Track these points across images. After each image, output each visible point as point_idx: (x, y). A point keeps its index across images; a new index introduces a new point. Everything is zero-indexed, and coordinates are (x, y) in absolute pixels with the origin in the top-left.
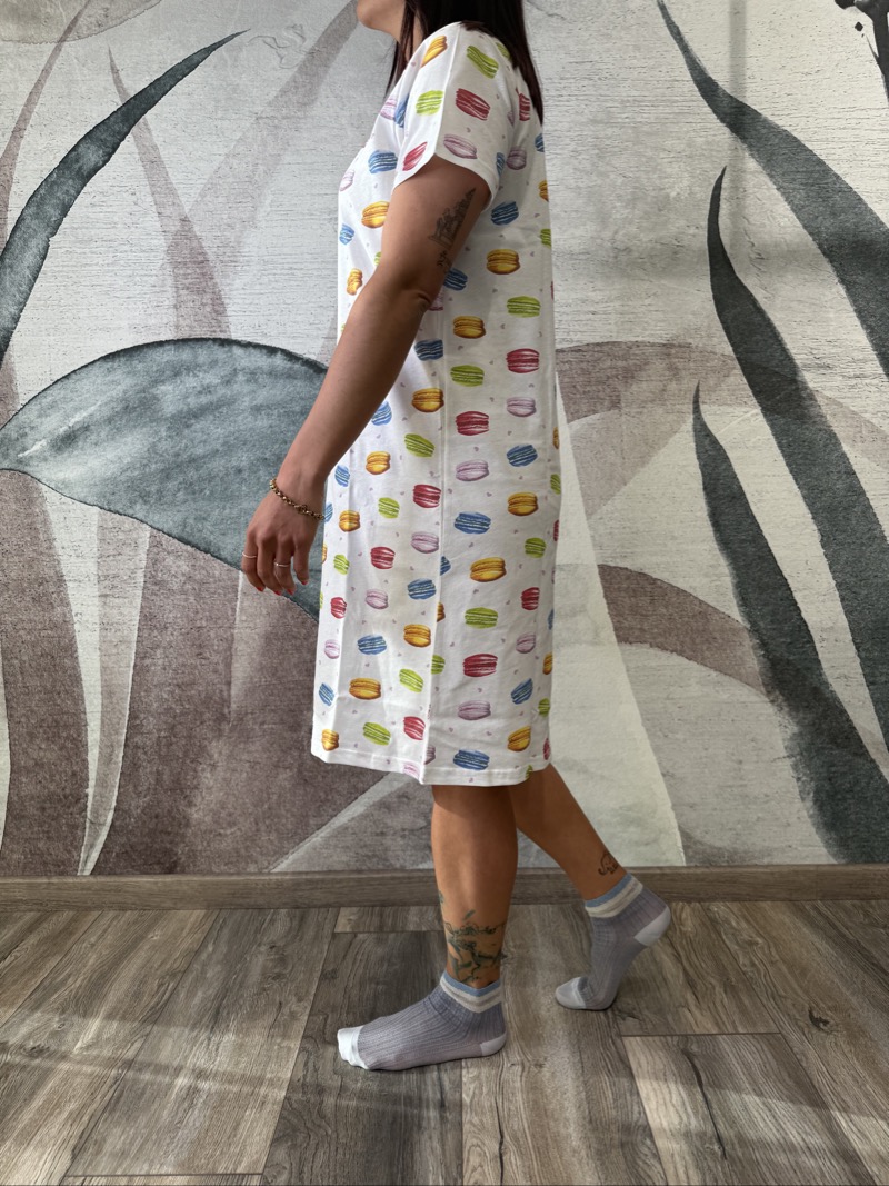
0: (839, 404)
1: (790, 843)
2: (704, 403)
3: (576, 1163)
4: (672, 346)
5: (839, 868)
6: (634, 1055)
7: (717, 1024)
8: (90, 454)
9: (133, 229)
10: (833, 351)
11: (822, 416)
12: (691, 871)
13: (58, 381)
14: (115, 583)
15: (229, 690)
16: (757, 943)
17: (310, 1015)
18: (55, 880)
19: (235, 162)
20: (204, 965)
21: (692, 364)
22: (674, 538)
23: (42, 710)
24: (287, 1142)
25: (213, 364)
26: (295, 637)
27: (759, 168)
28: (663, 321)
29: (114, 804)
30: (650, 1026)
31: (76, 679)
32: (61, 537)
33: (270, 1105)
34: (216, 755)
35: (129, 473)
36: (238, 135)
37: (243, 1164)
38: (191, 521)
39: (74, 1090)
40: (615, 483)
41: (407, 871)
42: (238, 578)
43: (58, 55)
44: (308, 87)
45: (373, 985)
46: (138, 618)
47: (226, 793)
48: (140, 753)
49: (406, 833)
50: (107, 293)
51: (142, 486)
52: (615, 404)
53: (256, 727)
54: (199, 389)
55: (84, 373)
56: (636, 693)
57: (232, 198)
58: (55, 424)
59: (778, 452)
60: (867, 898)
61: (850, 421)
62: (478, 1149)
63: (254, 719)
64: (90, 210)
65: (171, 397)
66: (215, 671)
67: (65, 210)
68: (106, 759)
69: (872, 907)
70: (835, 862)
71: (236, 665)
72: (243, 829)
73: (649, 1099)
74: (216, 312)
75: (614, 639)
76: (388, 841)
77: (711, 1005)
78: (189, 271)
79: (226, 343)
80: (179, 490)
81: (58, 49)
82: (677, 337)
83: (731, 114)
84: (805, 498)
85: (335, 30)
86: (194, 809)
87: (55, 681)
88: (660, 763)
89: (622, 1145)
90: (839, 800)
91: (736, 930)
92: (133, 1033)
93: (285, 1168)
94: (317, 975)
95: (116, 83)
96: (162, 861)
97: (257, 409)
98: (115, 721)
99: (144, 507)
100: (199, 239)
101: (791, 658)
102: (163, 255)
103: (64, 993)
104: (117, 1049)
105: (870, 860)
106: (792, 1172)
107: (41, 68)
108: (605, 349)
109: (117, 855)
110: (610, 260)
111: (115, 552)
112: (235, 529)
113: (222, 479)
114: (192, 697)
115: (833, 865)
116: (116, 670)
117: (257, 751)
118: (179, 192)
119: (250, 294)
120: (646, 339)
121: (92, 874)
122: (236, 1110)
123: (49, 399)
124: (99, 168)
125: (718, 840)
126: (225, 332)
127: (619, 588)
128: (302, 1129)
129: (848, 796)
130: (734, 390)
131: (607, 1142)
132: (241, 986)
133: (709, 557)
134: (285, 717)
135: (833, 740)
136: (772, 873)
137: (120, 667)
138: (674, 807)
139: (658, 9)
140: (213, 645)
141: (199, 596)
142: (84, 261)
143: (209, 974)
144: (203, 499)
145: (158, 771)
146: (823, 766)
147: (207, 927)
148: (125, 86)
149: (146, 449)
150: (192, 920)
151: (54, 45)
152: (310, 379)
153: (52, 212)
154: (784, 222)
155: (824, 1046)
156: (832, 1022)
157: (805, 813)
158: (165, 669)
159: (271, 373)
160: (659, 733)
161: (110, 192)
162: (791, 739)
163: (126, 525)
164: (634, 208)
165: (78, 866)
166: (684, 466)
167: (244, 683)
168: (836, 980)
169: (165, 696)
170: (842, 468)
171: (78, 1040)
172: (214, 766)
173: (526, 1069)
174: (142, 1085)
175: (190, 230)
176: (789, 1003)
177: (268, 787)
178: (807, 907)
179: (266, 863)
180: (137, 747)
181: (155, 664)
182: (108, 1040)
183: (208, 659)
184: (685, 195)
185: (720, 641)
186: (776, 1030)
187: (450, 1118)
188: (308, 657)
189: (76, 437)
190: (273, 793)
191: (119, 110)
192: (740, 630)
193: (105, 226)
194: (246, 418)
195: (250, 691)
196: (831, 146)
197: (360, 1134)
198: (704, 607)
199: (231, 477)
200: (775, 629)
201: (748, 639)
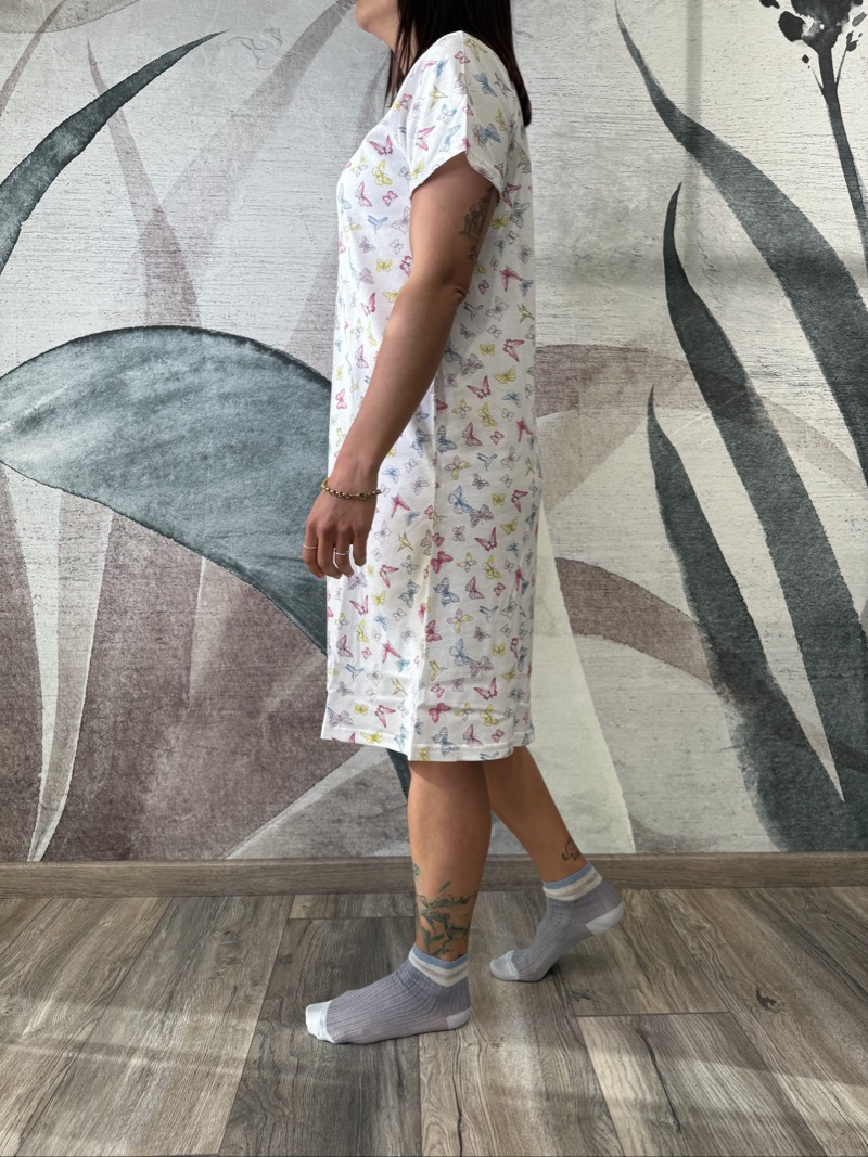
0: (785, 410)
1: (735, 832)
2: (657, 406)
3: (534, 1139)
4: (629, 350)
5: (782, 856)
6: (589, 1034)
7: (668, 1004)
8: (55, 437)
9: (105, 217)
10: (780, 360)
11: (769, 421)
12: (641, 859)
13: (25, 363)
14: (75, 566)
15: (188, 675)
16: (704, 928)
17: (265, 998)
18: (3, 867)
19: (210, 157)
20: (157, 951)
21: (647, 369)
22: (628, 534)
24: (243, 1122)
25: (182, 352)
26: (256, 624)
27: (713, 186)
28: (621, 326)
29: (68, 789)
30: (603, 1007)
31: (33, 662)
32: (23, 519)
33: (225, 1086)
34: (173, 741)
35: (93, 457)
36: (213, 131)
37: (199, 1145)
38: (155, 506)
39: (23, 1074)
40: (572, 479)
41: (362, 858)
42: (200, 564)
43: (36, 45)
44: (284, 88)
45: (329, 970)
46: (98, 601)
47: (183, 780)
48: (96, 737)
49: (363, 820)
50: (77, 278)
51: (106, 470)
52: (574, 404)
53: (215, 713)
54: (167, 376)
55: (51, 357)
56: (590, 683)
57: (206, 191)
58: (21, 406)
59: (726, 454)
60: (808, 886)
61: (795, 427)
62: (437, 1127)
63: (212, 704)
64: (63, 196)
65: (139, 382)
66: (175, 656)
67: (37, 199)
68: (61, 743)
69: (812, 893)
70: (778, 851)
71: (196, 650)
72: (199, 815)
73: (605, 1076)
74: (187, 301)
75: (569, 630)
76: (344, 828)
77: (662, 986)
78: (161, 261)
79: (196, 331)
80: (144, 475)
81: (36, 39)
82: (634, 341)
83: (687, 134)
84: (751, 498)
85: (312, 36)
86: (149, 795)
87: (11, 663)
88: (611, 752)
89: (580, 1120)
90: (782, 790)
91: (684, 915)
92: (84, 1017)
93: (241, 1149)
94: (272, 959)
95: (93, 73)
96: (115, 847)
97: (225, 397)
98: (71, 705)
99: (108, 491)
100: (172, 230)
101: (738, 651)
102: (135, 244)
103: (11, 978)
104: (68, 1033)
105: (811, 847)
106: (745, 1144)
107: (19, 56)
108: (565, 351)
109: (69, 841)
110: (572, 266)
111: (77, 535)
112: (199, 515)
113: (187, 465)
114: (150, 681)
115: (775, 853)
116: (73, 653)
117: (214, 737)
118: (153, 183)
119: (222, 285)
120: (605, 343)
121: (42, 860)
122: (192, 1091)
123: (15, 381)
124: (75, 156)
125: (666, 827)
126: (195, 321)
127: (575, 581)
128: (258, 1110)
129: (791, 786)
130: (687, 394)
131: (565, 1118)
132: (195, 971)
133: (661, 553)
134: (244, 703)
135: (777, 732)
136: (718, 861)
137: (78, 650)
138: (625, 795)
139: (620, 32)
140: (173, 630)
141: (160, 581)
142: (55, 246)
143: (162, 960)
144: (168, 484)
145: (113, 756)
146: (766, 757)
147: (159, 914)
148: (103, 78)
149: (111, 433)
150: (145, 906)
151: (33, 35)
152: (279, 370)
153: (25, 197)
154: (735, 237)
155: (773, 1025)
156: (779, 1001)
157: (749, 803)
158: (123, 653)
159: (239, 363)
160: (611, 723)
161: (84, 180)
162: (737, 730)
163: (89, 509)
164: (594, 218)
165: (28, 852)
166: (639, 465)
167: (203, 669)
168: (781, 962)
169: (123, 680)
170: (787, 471)
171: (26, 1025)
172: (170, 752)
173: (483, 1049)
174: (94, 1068)
175: (162, 221)
176: (737, 984)
177: (225, 774)
178: (751, 894)
179: (221, 851)
180: (93, 731)
181: (113, 649)
182: (58, 1024)
183: (168, 644)
184: (643, 207)
185: (670, 634)
186: (725, 1010)
187: (408, 1097)
188: (269, 643)
189: (41, 419)
190: (230, 780)
191: (95, 101)
192: (689, 624)
193: (78, 213)
194: (214, 405)
195: (209, 677)
196: (779, 167)
197: (317, 1114)
198: (656, 601)
199: (197, 463)
200: (722, 624)
201: (697, 633)
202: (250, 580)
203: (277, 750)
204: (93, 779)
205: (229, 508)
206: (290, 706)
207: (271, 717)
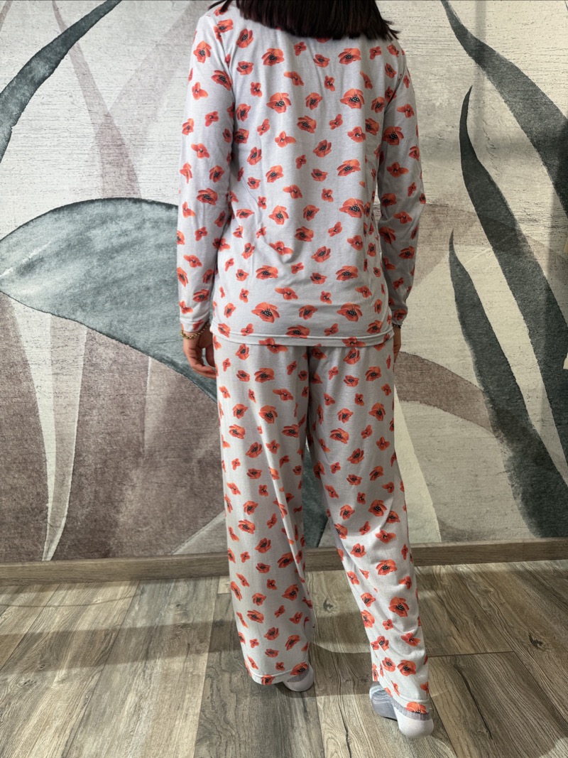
0: (542, 245)
1: (506, 526)
2: (456, 244)
4: (436, 206)
5: (537, 541)
7: (473, 647)
8: (45, 278)
9: (71, 121)
10: (539, 210)
11: (531, 253)
12: (446, 545)
13: (20, 227)
14: (64, 365)
15: (143, 436)
16: (490, 592)
17: (209, 652)
18: (27, 565)
19: (142, 75)
20: (134, 620)
21: (448, 218)
22: (436, 333)
23: (15, 452)
24: (206, 742)
25: (129, 215)
26: (187, 401)
27: (494, 88)
28: (430, 189)
29: (66, 513)
30: (431, 650)
31: (38, 431)
32: (25, 335)
33: (191, 716)
34: (135, 479)
35: (71, 291)
36: (144, 57)
38: (115, 323)
39: (57, 711)
42: (148, 361)
44: (192, 24)
46: (80, 389)
47: (143, 504)
48: (83, 479)
50: (53, 165)
51: (81, 299)
53: (162, 460)
54: (119, 233)
55: (38, 222)
56: (411, 433)
57: (140, 101)
58: (19, 257)
59: (503, 276)
60: (554, 559)
62: (333, 740)
63: (160, 455)
64: (40, 107)
65: (100, 238)
66: (134, 424)
67: (22, 109)
68: (60, 483)
69: (557, 564)
71: (148, 419)
72: (154, 527)
73: (437, 700)
74: (130, 180)
77: (468, 634)
78: (111, 151)
79: (138, 201)
80: (107, 302)
82: (439, 199)
83: (476, 50)
84: (519, 306)
86: (121, 516)
87: (23, 432)
88: (426, 478)
90: (538, 498)
91: (475, 583)
94: (211, 623)
95: (56, 17)
96: (100, 550)
97: (159, 247)
98: (65, 458)
99: (84, 313)
100: (117, 129)
101: (509, 409)
102: (92, 140)
103: (41, 643)
104: (83, 681)
105: (556, 535)
106: (534, 746)
107: (3, 5)
109: (69, 547)
111: (63, 345)
112: (145, 328)
113: (136, 294)
114: (118, 441)
115: (533, 539)
116: (65, 424)
117: (162, 476)
118: (103, 96)
119: (154, 168)
121: (53, 559)
122: (169, 720)
123: (14, 239)
124: (44, 79)
125: (459, 525)
126: (137, 194)
127: (400, 365)
128: (215, 732)
129: (543, 495)
130: (475, 236)
132: (161, 634)
133: (459, 344)
134: (181, 453)
135: (535, 461)
136: (496, 545)
137: (68, 422)
138: (434, 505)
140: (131, 406)
141: (121, 374)
142: (37, 143)
143: (138, 626)
144: (123, 308)
145: (95, 491)
146: (527, 477)
147: (132, 593)
148: (64, 20)
149: (83, 274)
153: (14, 108)
154: (509, 124)
155: (542, 659)
156: (544, 643)
157: (516, 507)
158: (99, 423)
159: (168, 222)
160: (425, 459)
161: (54, 95)
162: (508, 460)
163: (70, 326)
165: (42, 555)
166: (443, 285)
167: (153, 431)
168: (543, 615)
169: (100, 441)
170: (543, 286)
171: (55, 676)
172: (134, 486)
173: (356, 683)
174: (103, 705)
175: (111, 123)
176: (516, 631)
177: (170, 499)
178: (517, 566)
179: (169, 549)
180: (81, 475)
181: (92, 420)
182: (75, 674)
183: (129, 415)
184: (445, 104)
185: (465, 399)
186: (511, 650)
187: (311, 719)
188: (197, 413)
189: (34, 266)
190: (174, 503)
191: (59, 37)
192: (477, 391)
193: (51, 119)
194: (152, 252)
195: (157, 437)
196: (540, 73)
197: (253, 734)
198: (455, 377)
199: (142, 293)
200: (499, 391)
201: (482, 397)
202: (181, 371)
203: (204, 483)
204: (83, 506)
205: (165, 322)
206: (212, 454)
207: (200, 462)
